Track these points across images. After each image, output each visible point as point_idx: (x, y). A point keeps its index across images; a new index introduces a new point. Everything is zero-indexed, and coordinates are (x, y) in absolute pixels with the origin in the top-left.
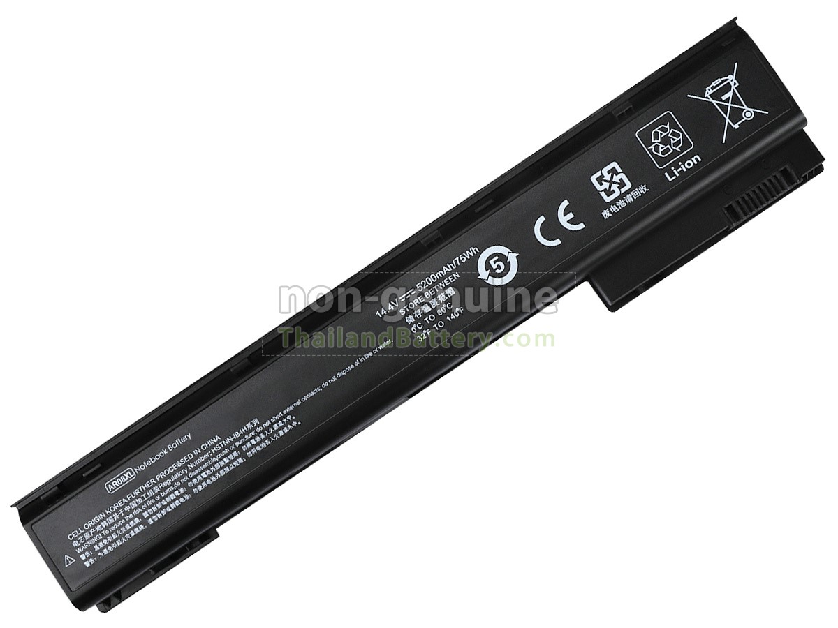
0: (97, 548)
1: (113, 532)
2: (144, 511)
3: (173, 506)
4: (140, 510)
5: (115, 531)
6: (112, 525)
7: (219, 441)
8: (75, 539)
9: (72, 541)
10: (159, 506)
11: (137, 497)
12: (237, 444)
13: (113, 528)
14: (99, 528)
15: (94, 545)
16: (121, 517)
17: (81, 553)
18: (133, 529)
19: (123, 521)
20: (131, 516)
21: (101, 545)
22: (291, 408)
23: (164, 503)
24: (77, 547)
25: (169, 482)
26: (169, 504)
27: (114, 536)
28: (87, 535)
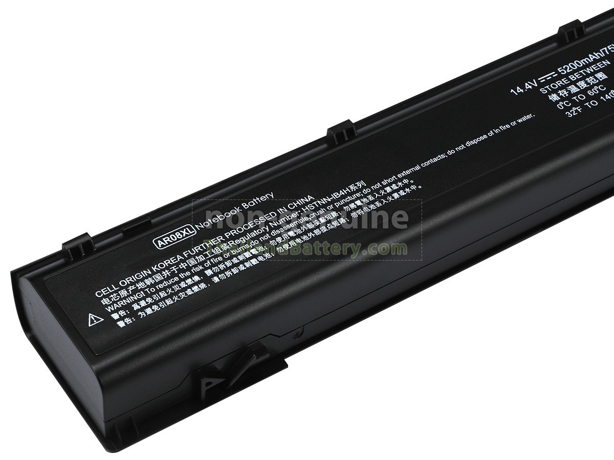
0: (136, 307)
1: (161, 290)
2: (206, 269)
3: (248, 265)
4: (201, 268)
5: (165, 289)
6: (161, 282)
7: (312, 201)
8: (105, 297)
9: (101, 299)
10: (228, 264)
11: (198, 254)
12: (337, 205)
13: (161, 286)
14: (140, 285)
15: (133, 303)
16: (173, 275)
17: (113, 312)
18: (190, 287)
19: (176, 279)
20: (188, 273)
21: (143, 303)
22: (408, 172)
23: (235, 260)
24: (107, 306)
25: (243, 240)
26: (242, 262)
27: (163, 294)
28: (124, 293)
